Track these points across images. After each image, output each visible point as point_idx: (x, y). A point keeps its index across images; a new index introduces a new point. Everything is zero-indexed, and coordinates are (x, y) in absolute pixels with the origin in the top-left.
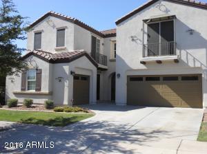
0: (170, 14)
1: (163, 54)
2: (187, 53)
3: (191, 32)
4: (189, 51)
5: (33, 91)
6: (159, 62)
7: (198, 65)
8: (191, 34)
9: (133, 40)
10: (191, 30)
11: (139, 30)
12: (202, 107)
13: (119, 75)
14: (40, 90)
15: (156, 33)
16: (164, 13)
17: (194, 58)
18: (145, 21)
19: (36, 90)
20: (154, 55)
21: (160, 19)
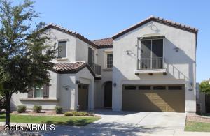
0: (161, 34)
1: (154, 67)
2: (174, 67)
3: (177, 50)
4: (175, 66)
5: (41, 98)
6: (151, 74)
7: (182, 77)
8: (177, 51)
9: (128, 54)
10: (177, 48)
11: (134, 45)
12: (184, 112)
13: (115, 84)
14: (48, 97)
15: (148, 49)
16: (155, 33)
17: (179, 72)
18: (139, 38)
19: (44, 97)
20: (147, 68)
21: (152, 38)
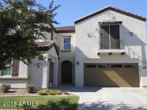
0: (118, 20)
1: (112, 48)
2: (129, 48)
3: (131, 34)
4: (131, 47)
5: (10, 76)
6: (110, 54)
7: (136, 57)
8: (131, 35)
9: (89, 36)
11: (94, 29)
12: (139, 87)
13: (78, 63)
14: (17, 74)
15: (107, 33)
16: (111, 19)
17: (134, 52)
19: (13, 75)
20: (106, 48)
21: (109, 23)
